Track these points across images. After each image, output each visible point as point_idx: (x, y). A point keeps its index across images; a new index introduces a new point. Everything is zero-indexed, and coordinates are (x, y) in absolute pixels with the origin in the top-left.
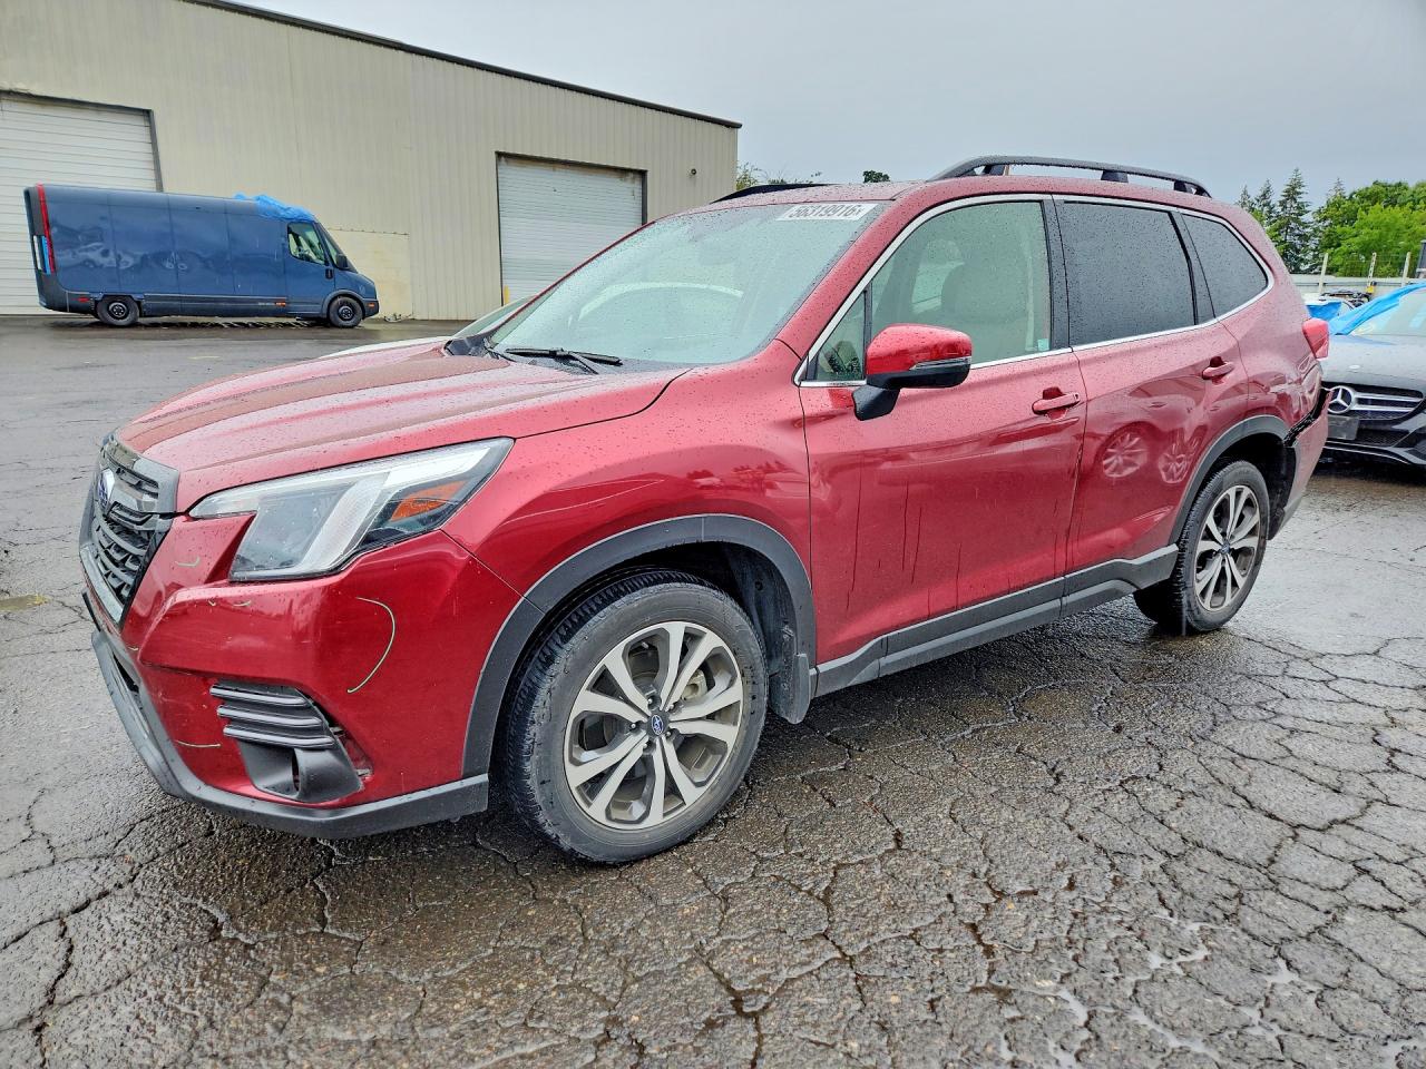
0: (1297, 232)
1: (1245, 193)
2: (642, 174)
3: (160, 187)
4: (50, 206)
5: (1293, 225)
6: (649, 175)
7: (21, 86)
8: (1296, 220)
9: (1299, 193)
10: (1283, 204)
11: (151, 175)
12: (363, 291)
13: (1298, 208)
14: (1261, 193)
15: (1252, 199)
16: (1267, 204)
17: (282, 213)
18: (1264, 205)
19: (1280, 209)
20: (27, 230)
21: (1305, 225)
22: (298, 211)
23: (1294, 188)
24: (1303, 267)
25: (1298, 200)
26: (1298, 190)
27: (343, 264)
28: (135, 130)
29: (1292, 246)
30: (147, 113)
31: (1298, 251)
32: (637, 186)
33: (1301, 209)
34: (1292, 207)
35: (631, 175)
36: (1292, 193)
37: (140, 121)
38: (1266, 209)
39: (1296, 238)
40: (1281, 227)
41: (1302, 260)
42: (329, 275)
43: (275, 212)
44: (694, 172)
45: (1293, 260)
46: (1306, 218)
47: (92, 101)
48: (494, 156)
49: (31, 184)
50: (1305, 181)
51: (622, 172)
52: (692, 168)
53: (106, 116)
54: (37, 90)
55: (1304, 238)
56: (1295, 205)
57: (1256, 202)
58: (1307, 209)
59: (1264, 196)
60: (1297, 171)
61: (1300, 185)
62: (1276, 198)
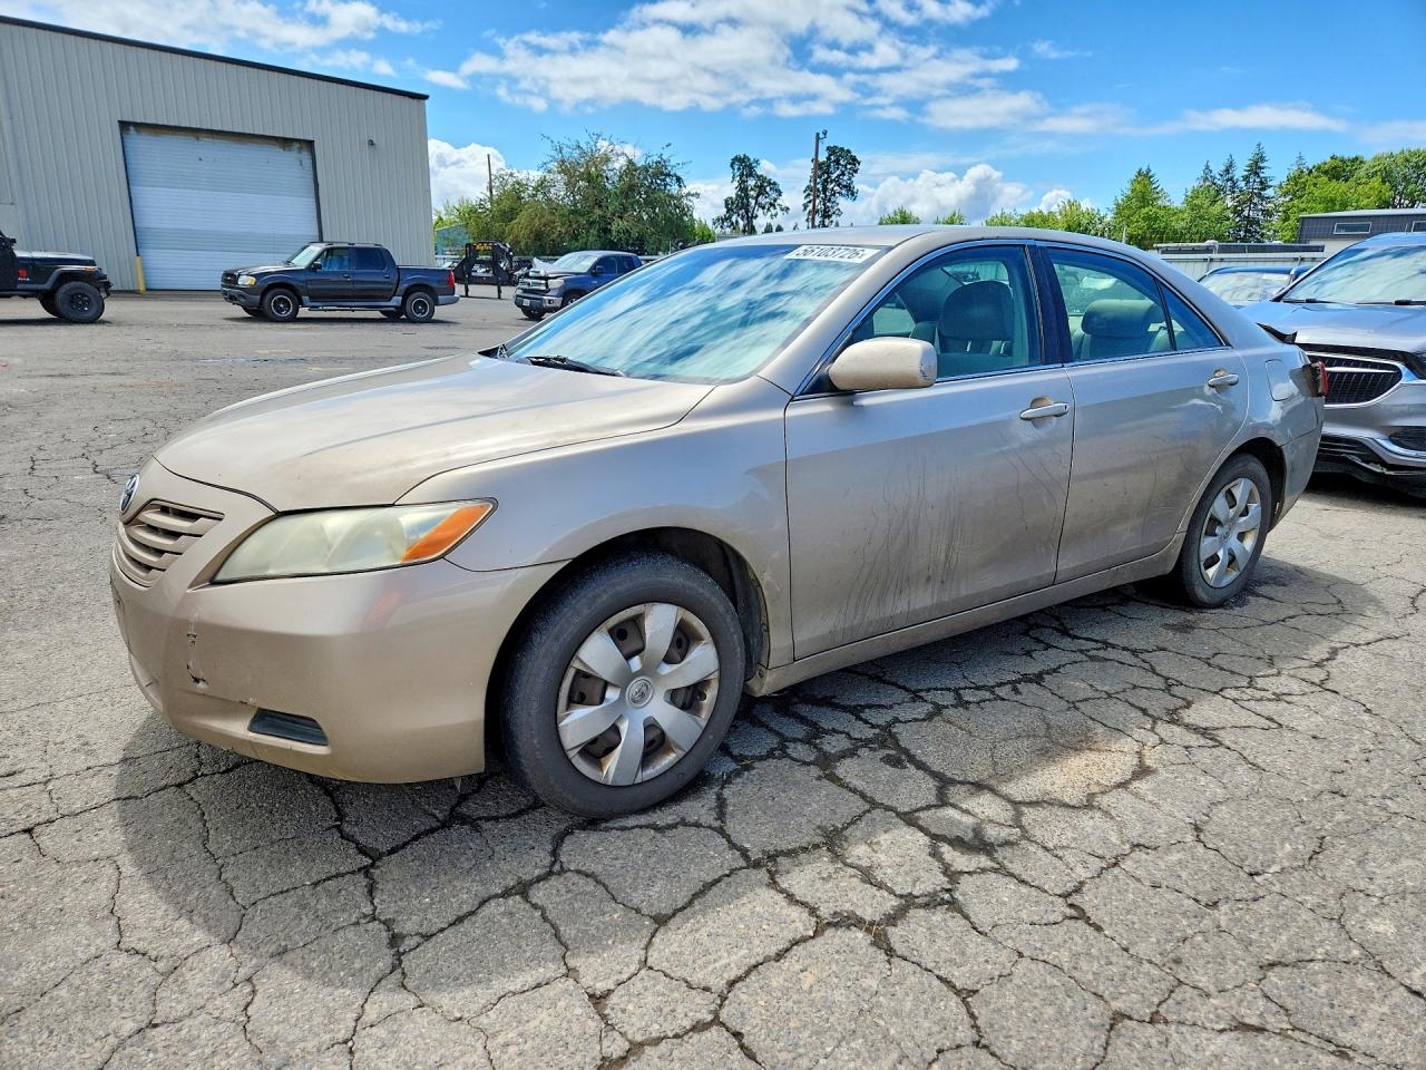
0: (1260, 207)
1: (1207, 167)
2: (310, 144)
5: (1256, 200)
6: (317, 146)
8: (1259, 195)
9: (1261, 168)
10: (1246, 178)
13: (1261, 183)
14: (1224, 168)
15: (1214, 173)
16: (1231, 179)
18: (1228, 180)
21: (1268, 200)
23: (1256, 163)
25: (1261, 175)
26: (1261, 165)
29: (1255, 221)
31: (1261, 227)
32: (305, 156)
33: (1264, 185)
34: (1255, 182)
35: (297, 145)
36: (1256, 168)
38: (1229, 183)
39: (1259, 213)
40: (1244, 202)
41: (1264, 235)
44: (371, 143)
45: (1257, 236)
46: (1269, 192)
48: (116, 125)
50: (1267, 155)
52: (371, 137)
55: (1267, 213)
56: (1258, 180)
57: (1218, 177)
58: (1270, 184)
59: (1227, 171)
60: (1259, 145)
61: (1262, 159)
62: (1239, 172)
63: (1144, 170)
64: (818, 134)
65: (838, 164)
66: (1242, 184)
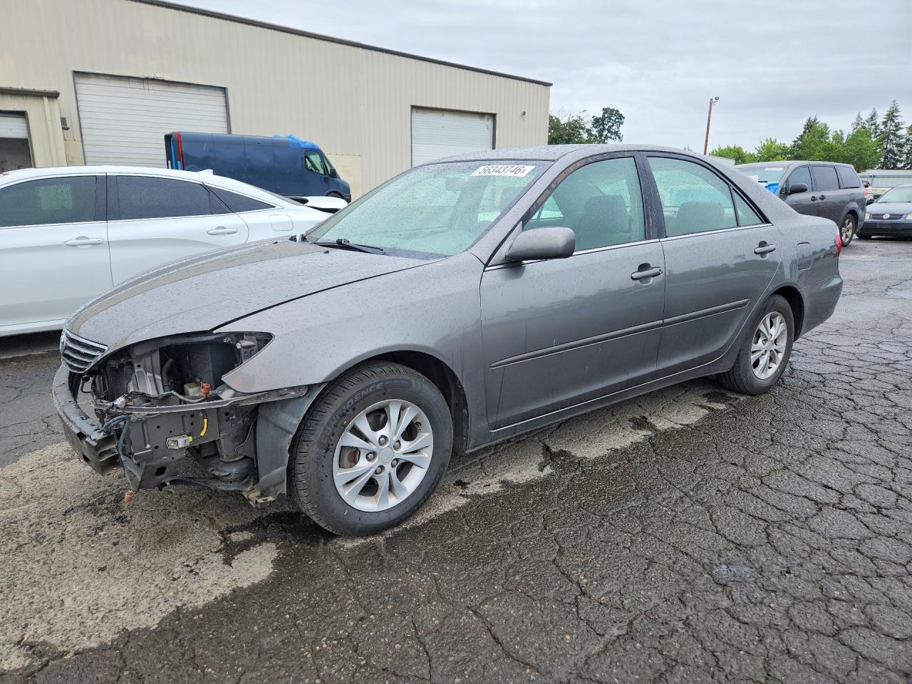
0: (894, 142)
1: (859, 116)
2: (493, 116)
3: (230, 131)
4: (183, 144)
5: (892, 137)
6: (497, 116)
7: (159, 76)
8: (894, 134)
9: (896, 116)
10: (885, 123)
11: (225, 125)
12: (342, 189)
13: (896, 126)
14: (870, 117)
15: (863, 120)
16: (875, 124)
17: (303, 145)
18: (872, 125)
19: (883, 127)
20: (165, 157)
21: (900, 137)
22: (311, 144)
23: (892, 113)
24: (899, 165)
25: (896, 121)
26: (896, 114)
27: (334, 174)
28: (218, 98)
29: (891, 151)
30: (224, 90)
31: (895, 155)
32: (490, 123)
33: (898, 127)
34: (891, 126)
35: (487, 117)
36: (891, 116)
37: (220, 94)
38: (873, 127)
39: (894, 146)
40: (883, 139)
41: (898, 161)
42: (326, 180)
43: (299, 144)
44: (524, 113)
45: (892, 161)
46: (901, 132)
47: (195, 83)
48: (410, 108)
49: (168, 132)
50: (900, 108)
51: (482, 115)
52: (523, 111)
53: (202, 91)
54: (167, 78)
55: (900, 146)
56: (893, 124)
57: (866, 122)
58: (902, 126)
59: (872, 119)
60: (894, 101)
61: (896, 110)
62: (880, 120)
63: (812, 119)
64: (712, 100)
65: (610, 119)
66: (882, 127)
